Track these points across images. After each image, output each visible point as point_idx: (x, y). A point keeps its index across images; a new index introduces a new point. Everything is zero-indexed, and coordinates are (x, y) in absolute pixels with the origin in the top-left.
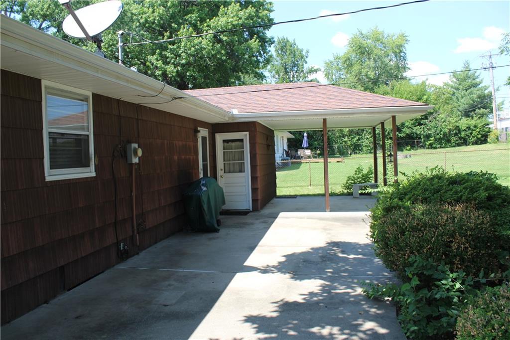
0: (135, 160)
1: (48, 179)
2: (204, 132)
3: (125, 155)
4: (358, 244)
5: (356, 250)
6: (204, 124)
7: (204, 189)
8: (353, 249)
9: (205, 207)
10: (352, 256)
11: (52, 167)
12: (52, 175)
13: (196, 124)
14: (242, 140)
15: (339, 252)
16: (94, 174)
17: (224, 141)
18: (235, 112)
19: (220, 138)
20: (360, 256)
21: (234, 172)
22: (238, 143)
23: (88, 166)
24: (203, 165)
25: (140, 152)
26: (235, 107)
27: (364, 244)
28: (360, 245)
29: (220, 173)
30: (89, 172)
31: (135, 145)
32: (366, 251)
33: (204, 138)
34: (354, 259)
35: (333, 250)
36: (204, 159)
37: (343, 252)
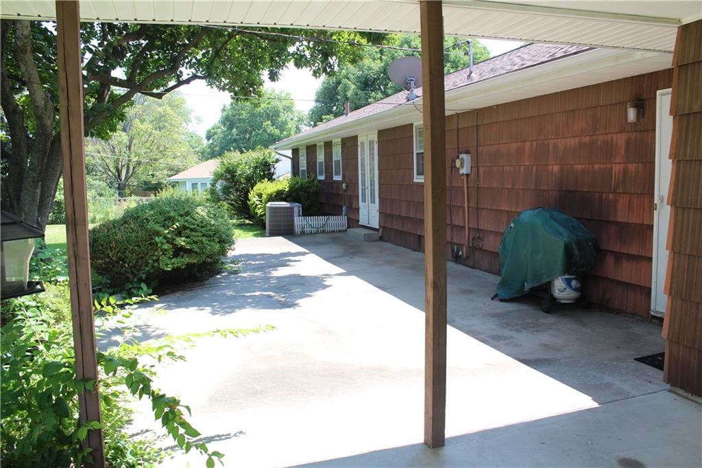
4: (254, 307)
5: (254, 300)
8: (258, 301)
10: (257, 293)
11: (418, 174)
15: (275, 296)
20: (248, 294)
27: (245, 308)
28: (251, 307)
32: (241, 301)
34: (255, 292)
35: (283, 297)
37: (270, 296)
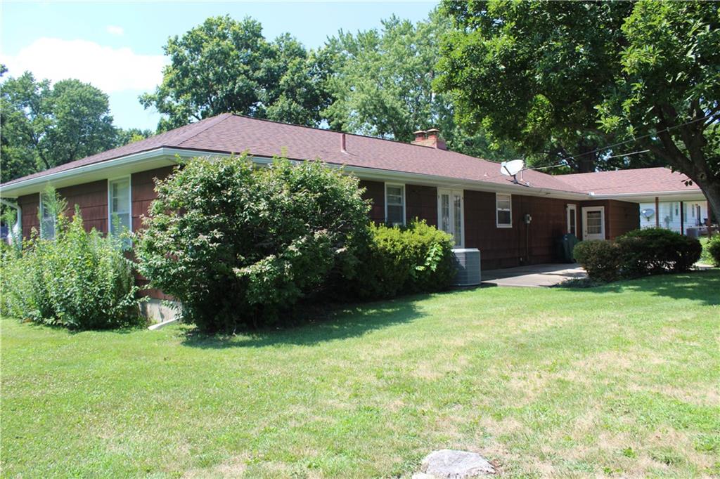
0: (529, 222)
1: (498, 227)
2: (571, 207)
3: (524, 219)
6: (572, 202)
7: (566, 239)
9: (566, 249)
11: (499, 223)
12: (499, 226)
13: (564, 203)
14: (600, 212)
16: (511, 227)
17: (588, 212)
18: (593, 194)
19: (585, 210)
21: (595, 233)
22: (597, 214)
23: (509, 223)
24: (571, 228)
25: (531, 219)
26: (592, 190)
29: (584, 233)
30: (510, 226)
31: (528, 215)
33: (572, 211)
36: (572, 223)
